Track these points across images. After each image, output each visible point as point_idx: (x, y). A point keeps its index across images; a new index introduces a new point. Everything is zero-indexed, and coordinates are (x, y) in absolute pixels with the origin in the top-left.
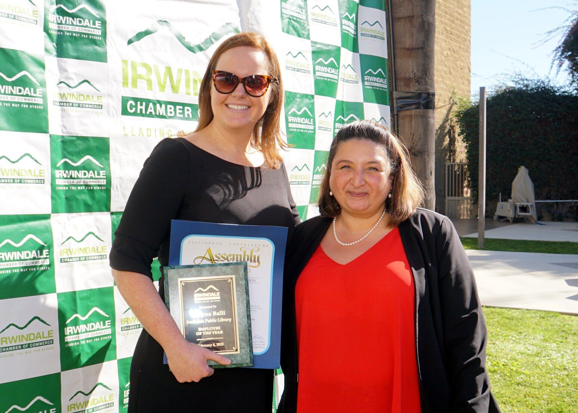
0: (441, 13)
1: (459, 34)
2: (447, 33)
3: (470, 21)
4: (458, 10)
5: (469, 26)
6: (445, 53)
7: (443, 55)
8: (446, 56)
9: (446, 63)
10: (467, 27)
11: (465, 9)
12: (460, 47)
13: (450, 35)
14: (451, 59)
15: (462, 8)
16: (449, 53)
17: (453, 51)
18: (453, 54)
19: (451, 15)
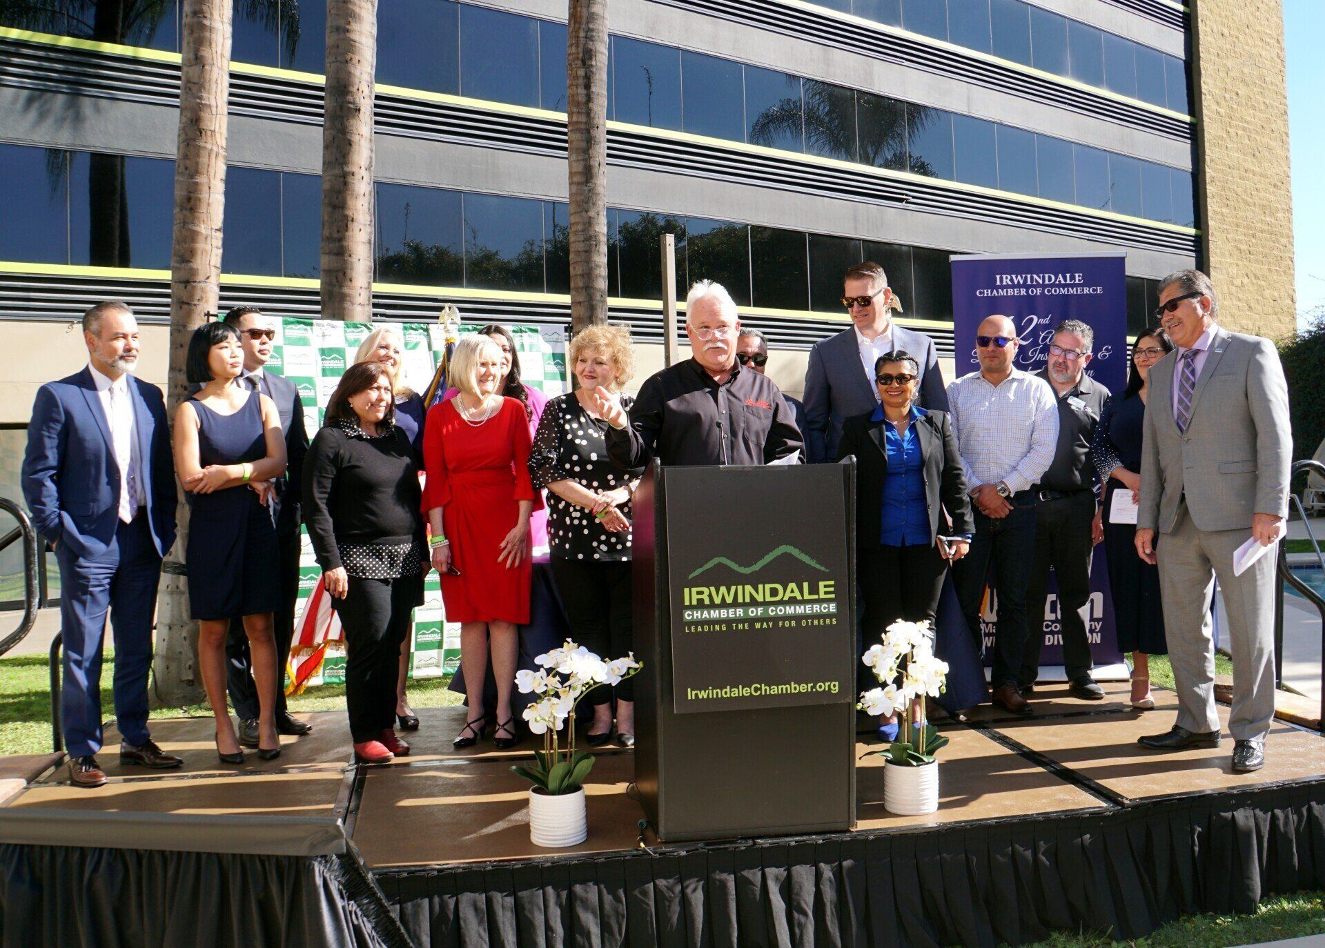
0: (1225, 227)
1: (1266, 251)
2: (1241, 253)
3: (1290, 230)
4: (1263, 218)
5: (1290, 237)
6: (1238, 282)
7: (1233, 285)
8: (1240, 285)
9: (1240, 296)
10: (1284, 241)
11: (1280, 215)
12: (1270, 270)
13: (1248, 255)
14: (1251, 289)
15: (1272, 214)
16: (1246, 280)
17: (1256, 276)
18: (1254, 281)
19: (1248, 227)
